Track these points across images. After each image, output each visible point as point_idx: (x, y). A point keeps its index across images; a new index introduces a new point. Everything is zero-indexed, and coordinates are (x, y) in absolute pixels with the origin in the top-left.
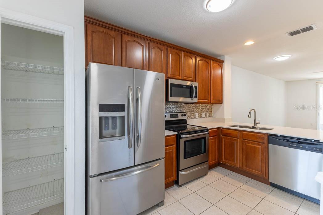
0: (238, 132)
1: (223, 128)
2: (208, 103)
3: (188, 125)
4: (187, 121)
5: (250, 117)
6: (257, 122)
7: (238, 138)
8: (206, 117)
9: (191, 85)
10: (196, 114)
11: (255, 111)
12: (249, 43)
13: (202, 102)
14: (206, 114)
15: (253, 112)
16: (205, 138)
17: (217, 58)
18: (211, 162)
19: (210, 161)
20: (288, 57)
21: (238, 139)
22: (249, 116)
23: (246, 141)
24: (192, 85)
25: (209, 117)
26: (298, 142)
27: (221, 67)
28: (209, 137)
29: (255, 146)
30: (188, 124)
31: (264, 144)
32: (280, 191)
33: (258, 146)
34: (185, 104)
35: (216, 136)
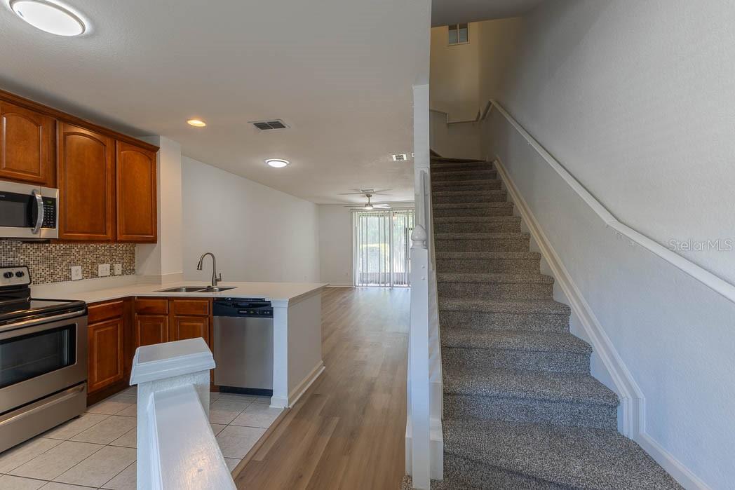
0: (167, 301)
1: (139, 297)
2: (108, 241)
3: (31, 299)
4: (30, 289)
5: (201, 269)
6: (218, 277)
7: (167, 315)
8: (113, 275)
9: (30, 193)
10: (74, 269)
11: (213, 257)
12: (196, 123)
13: (81, 239)
14: (112, 268)
15: (208, 259)
16: (72, 328)
17: (137, 138)
18: (96, 383)
19: (96, 380)
20: (285, 164)
21: (167, 317)
22: (200, 267)
23: (180, 319)
24: (33, 193)
25: (123, 273)
26: (249, 307)
27: (151, 160)
28: (89, 324)
29: (195, 324)
30: (32, 297)
31: (208, 319)
32: (236, 397)
33: (199, 324)
34: (24, 242)
35: (119, 316)
